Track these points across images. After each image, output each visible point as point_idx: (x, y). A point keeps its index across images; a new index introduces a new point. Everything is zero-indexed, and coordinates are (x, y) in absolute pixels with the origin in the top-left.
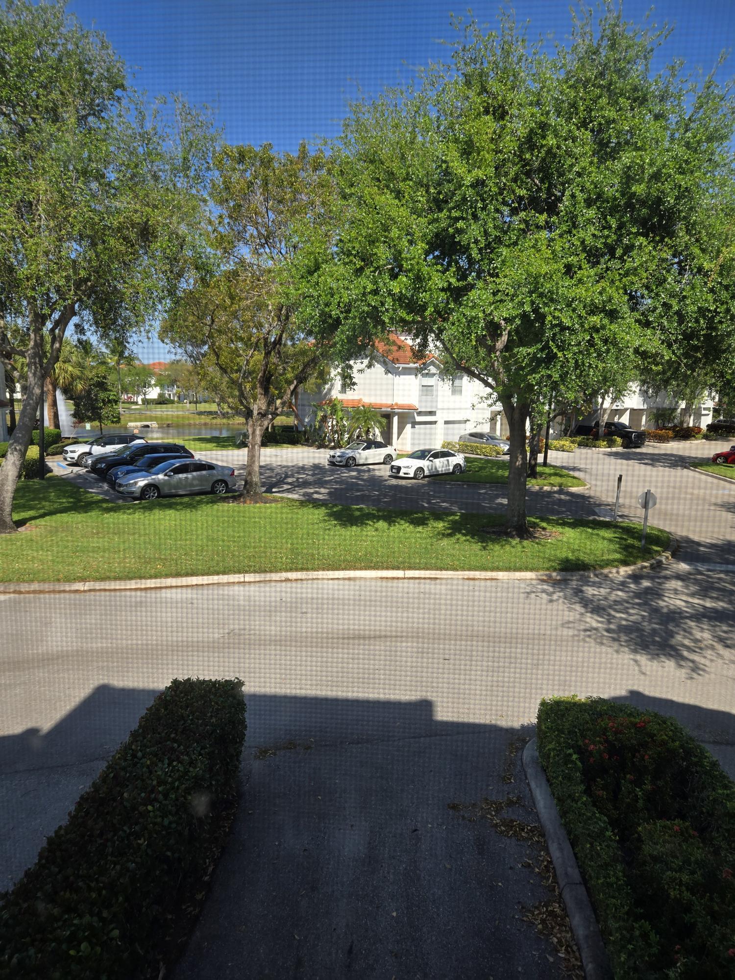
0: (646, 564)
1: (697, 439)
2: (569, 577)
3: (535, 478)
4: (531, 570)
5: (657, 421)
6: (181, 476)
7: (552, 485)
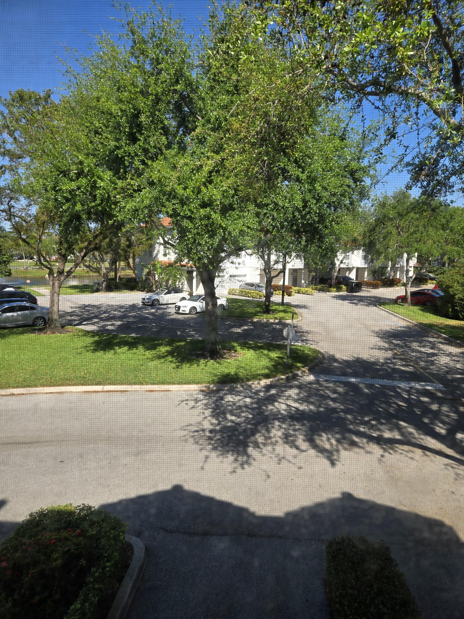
0: (283, 377)
1: (398, 286)
2: (222, 388)
3: (269, 313)
4: (197, 383)
5: (374, 275)
6: (8, 314)
7: (276, 318)
